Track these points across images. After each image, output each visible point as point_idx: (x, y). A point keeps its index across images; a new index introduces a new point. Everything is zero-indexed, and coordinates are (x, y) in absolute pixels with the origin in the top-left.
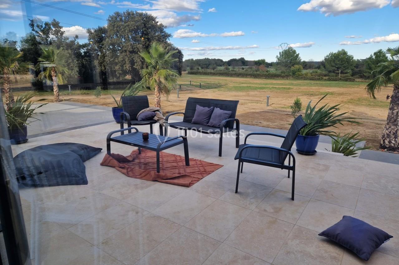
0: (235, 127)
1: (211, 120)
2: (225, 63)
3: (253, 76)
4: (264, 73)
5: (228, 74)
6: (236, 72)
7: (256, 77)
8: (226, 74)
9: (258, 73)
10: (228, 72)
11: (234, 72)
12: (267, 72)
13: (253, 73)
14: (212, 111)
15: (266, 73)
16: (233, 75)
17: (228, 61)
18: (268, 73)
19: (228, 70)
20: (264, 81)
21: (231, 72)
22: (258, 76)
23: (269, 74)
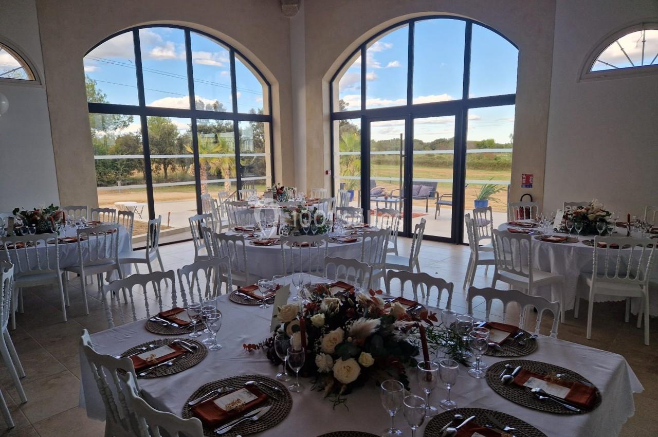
0: (436, 196)
1: (420, 194)
2: (426, 146)
3: (473, 166)
4: (491, 162)
5: (431, 164)
6: (445, 160)
7: (477, 168)
8: (429, 163)
9: (481, 161)
10: (431, 160)
11: (441, 161)
12: (496, 159)
13: (472, 162)
14: (421, 187)
15: (494, 161)
16: (439, 165)
17: (432, 143)
18: (496, 162)
19: (432, 157)
20: (489, 173)
21: (437, 160)
22: (480, 166)
23: (498, 163)
